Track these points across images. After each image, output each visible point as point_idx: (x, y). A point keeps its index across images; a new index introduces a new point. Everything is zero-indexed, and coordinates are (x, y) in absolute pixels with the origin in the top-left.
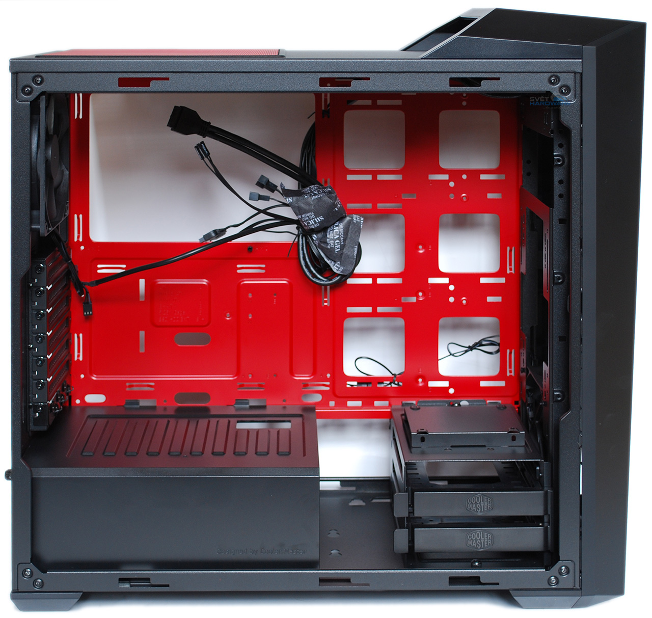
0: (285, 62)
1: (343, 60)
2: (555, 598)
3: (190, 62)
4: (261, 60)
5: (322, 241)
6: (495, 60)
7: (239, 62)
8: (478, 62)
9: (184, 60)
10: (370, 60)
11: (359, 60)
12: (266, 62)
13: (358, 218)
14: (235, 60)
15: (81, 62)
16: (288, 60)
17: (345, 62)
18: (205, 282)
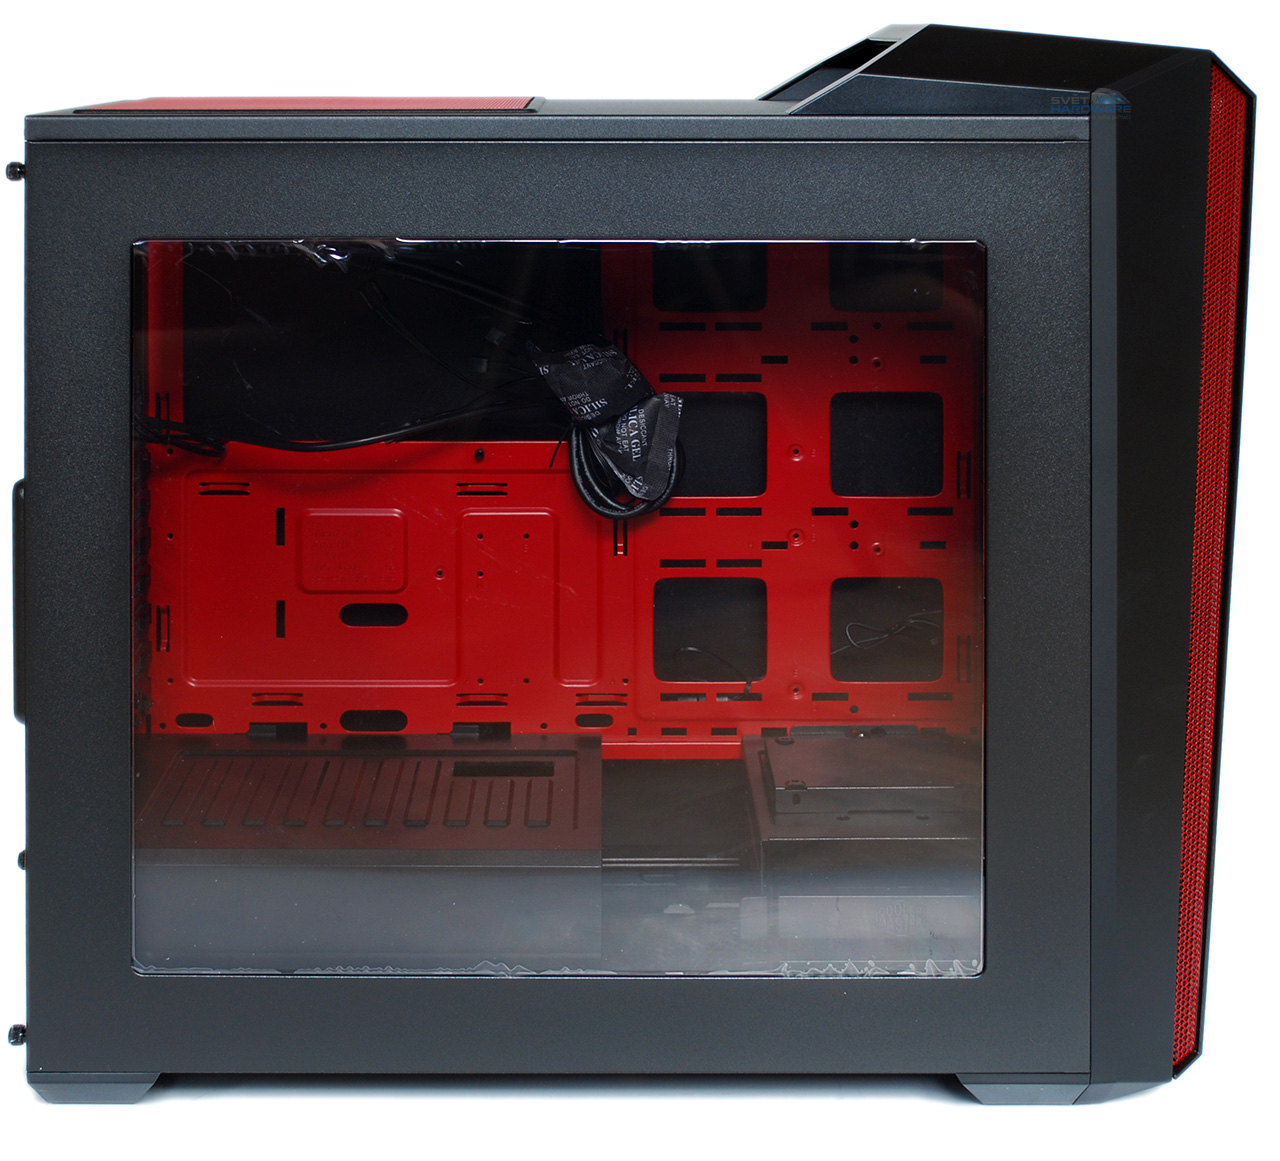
0: (536, 121)
1: (642, 118)
2: (1042, 1088)
3: (358, 121)
4: (491, 118)
5: (607, 439)
6: (927, 118)
7: (449, 121)
8: (895, 122)
9: (348, 118)
10: (693, 118)
11: (672, 118)
12: (501, 121)
13: (673, 400)
14: (442, 118)
15: (155, 122)
16: (541, 118)
17: (646, 121)
18: (396, 512)
